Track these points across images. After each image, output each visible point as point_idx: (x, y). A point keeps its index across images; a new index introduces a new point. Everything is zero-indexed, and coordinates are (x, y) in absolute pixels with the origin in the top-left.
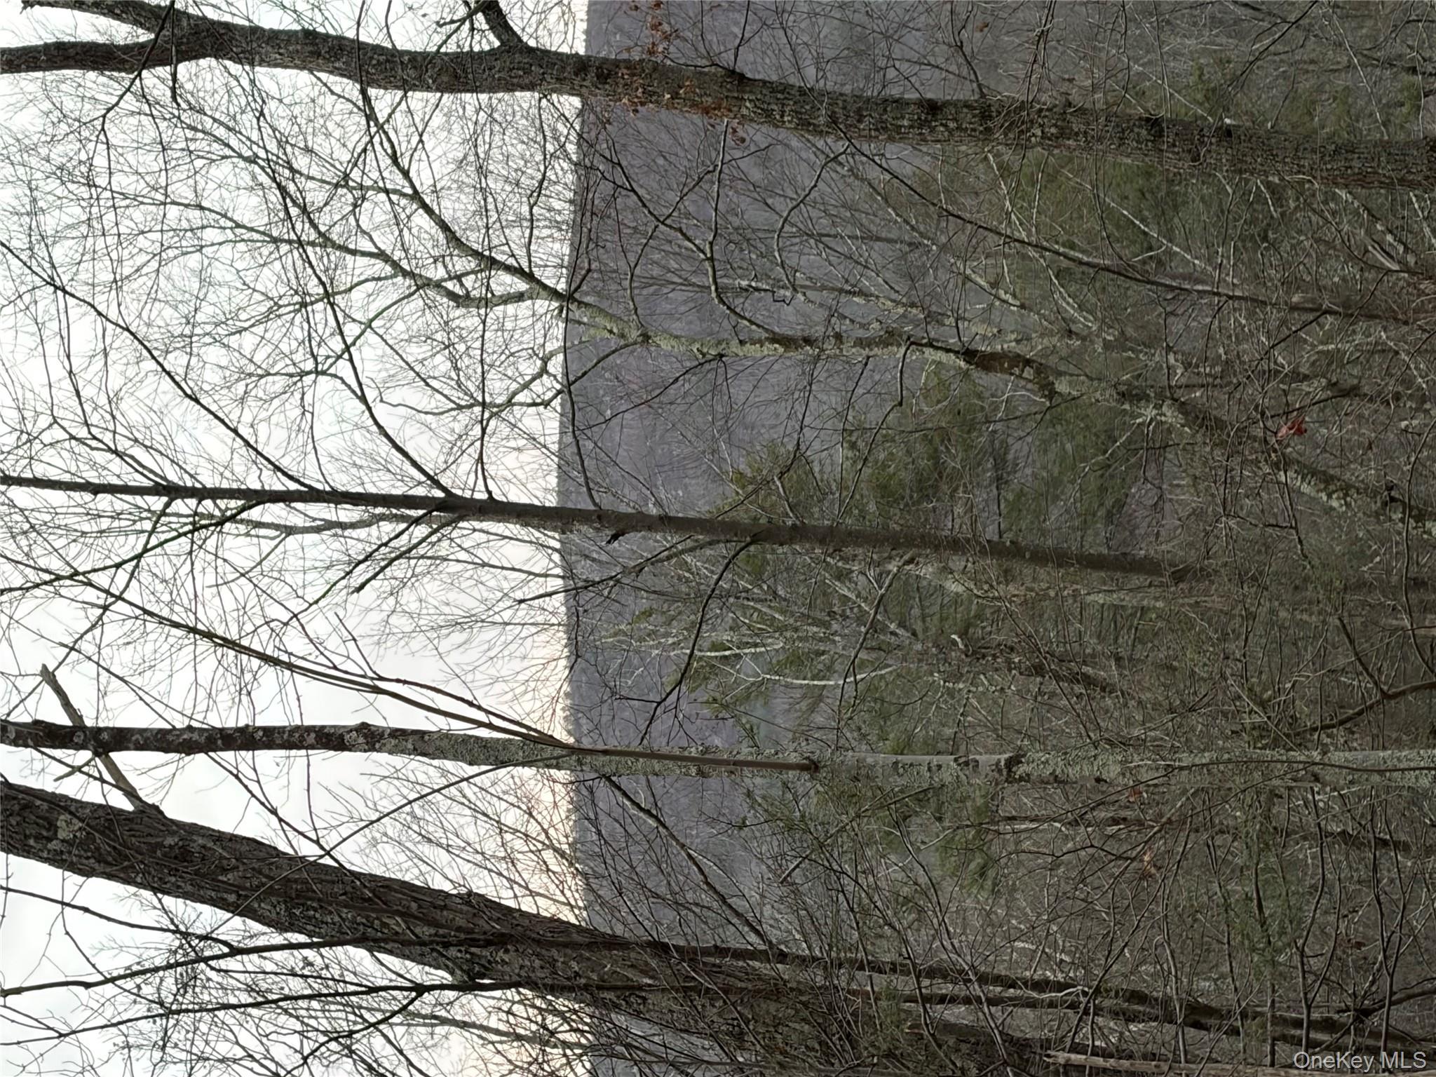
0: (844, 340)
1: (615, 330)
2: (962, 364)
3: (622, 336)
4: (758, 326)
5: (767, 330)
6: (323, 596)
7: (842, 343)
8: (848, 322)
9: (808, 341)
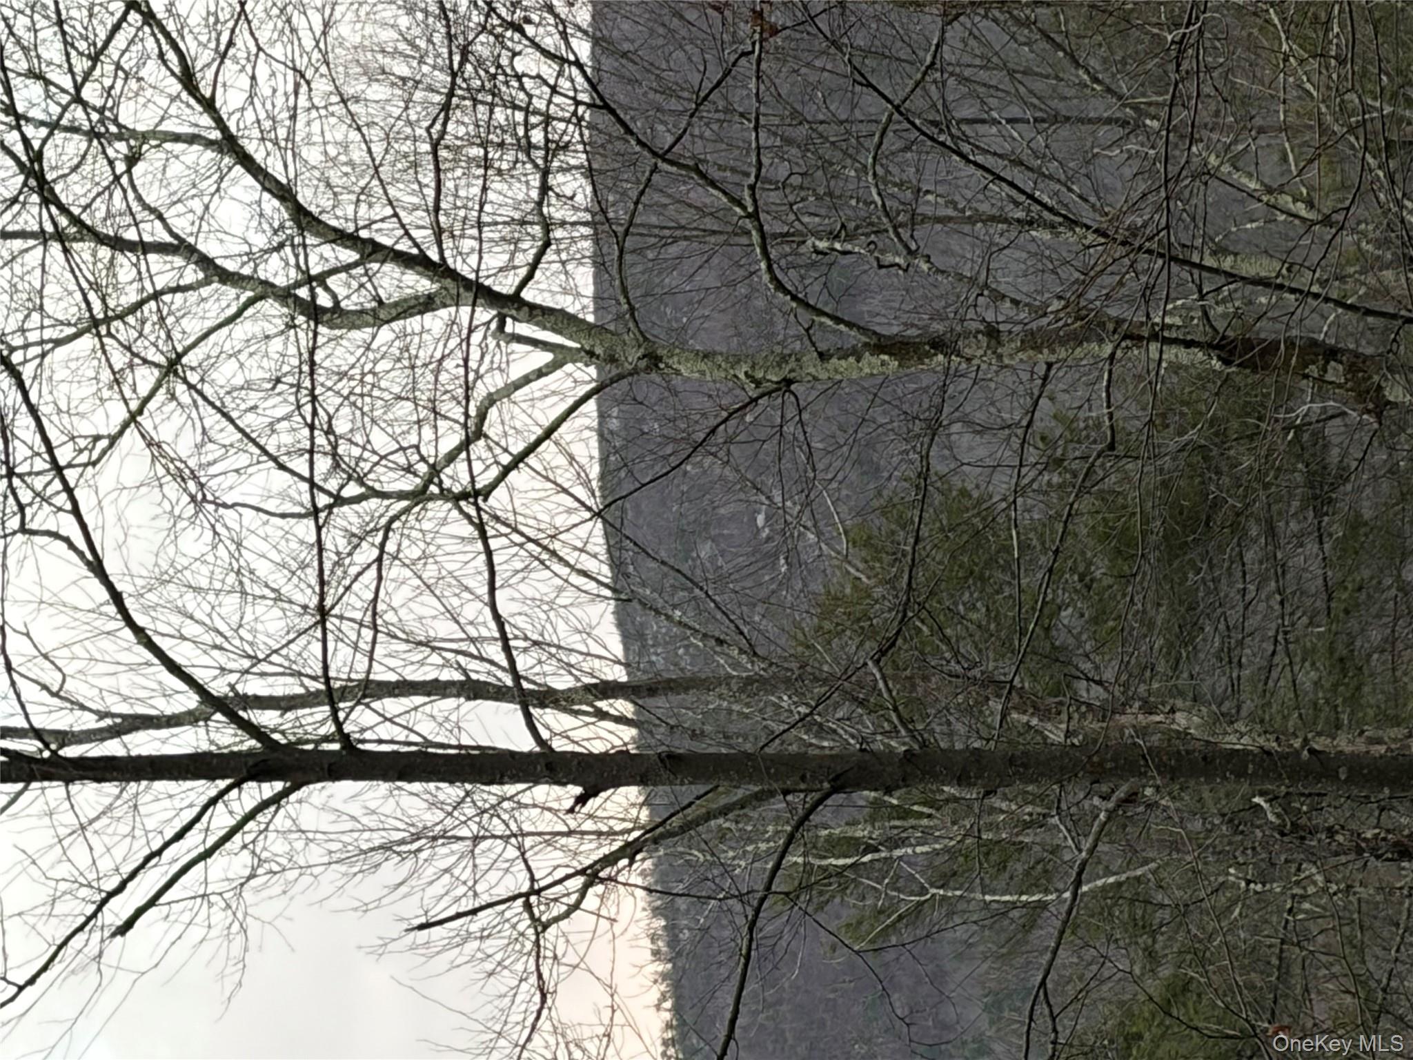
0: (1004, 338)
1: (599, 350)
2: (1216, 364)
3: (612, 359)
4: (850, 325)
5: (863, 330)
6: (45, 968)
7: (999, 343)
8: (1008, 304)
9: (938, 344)
